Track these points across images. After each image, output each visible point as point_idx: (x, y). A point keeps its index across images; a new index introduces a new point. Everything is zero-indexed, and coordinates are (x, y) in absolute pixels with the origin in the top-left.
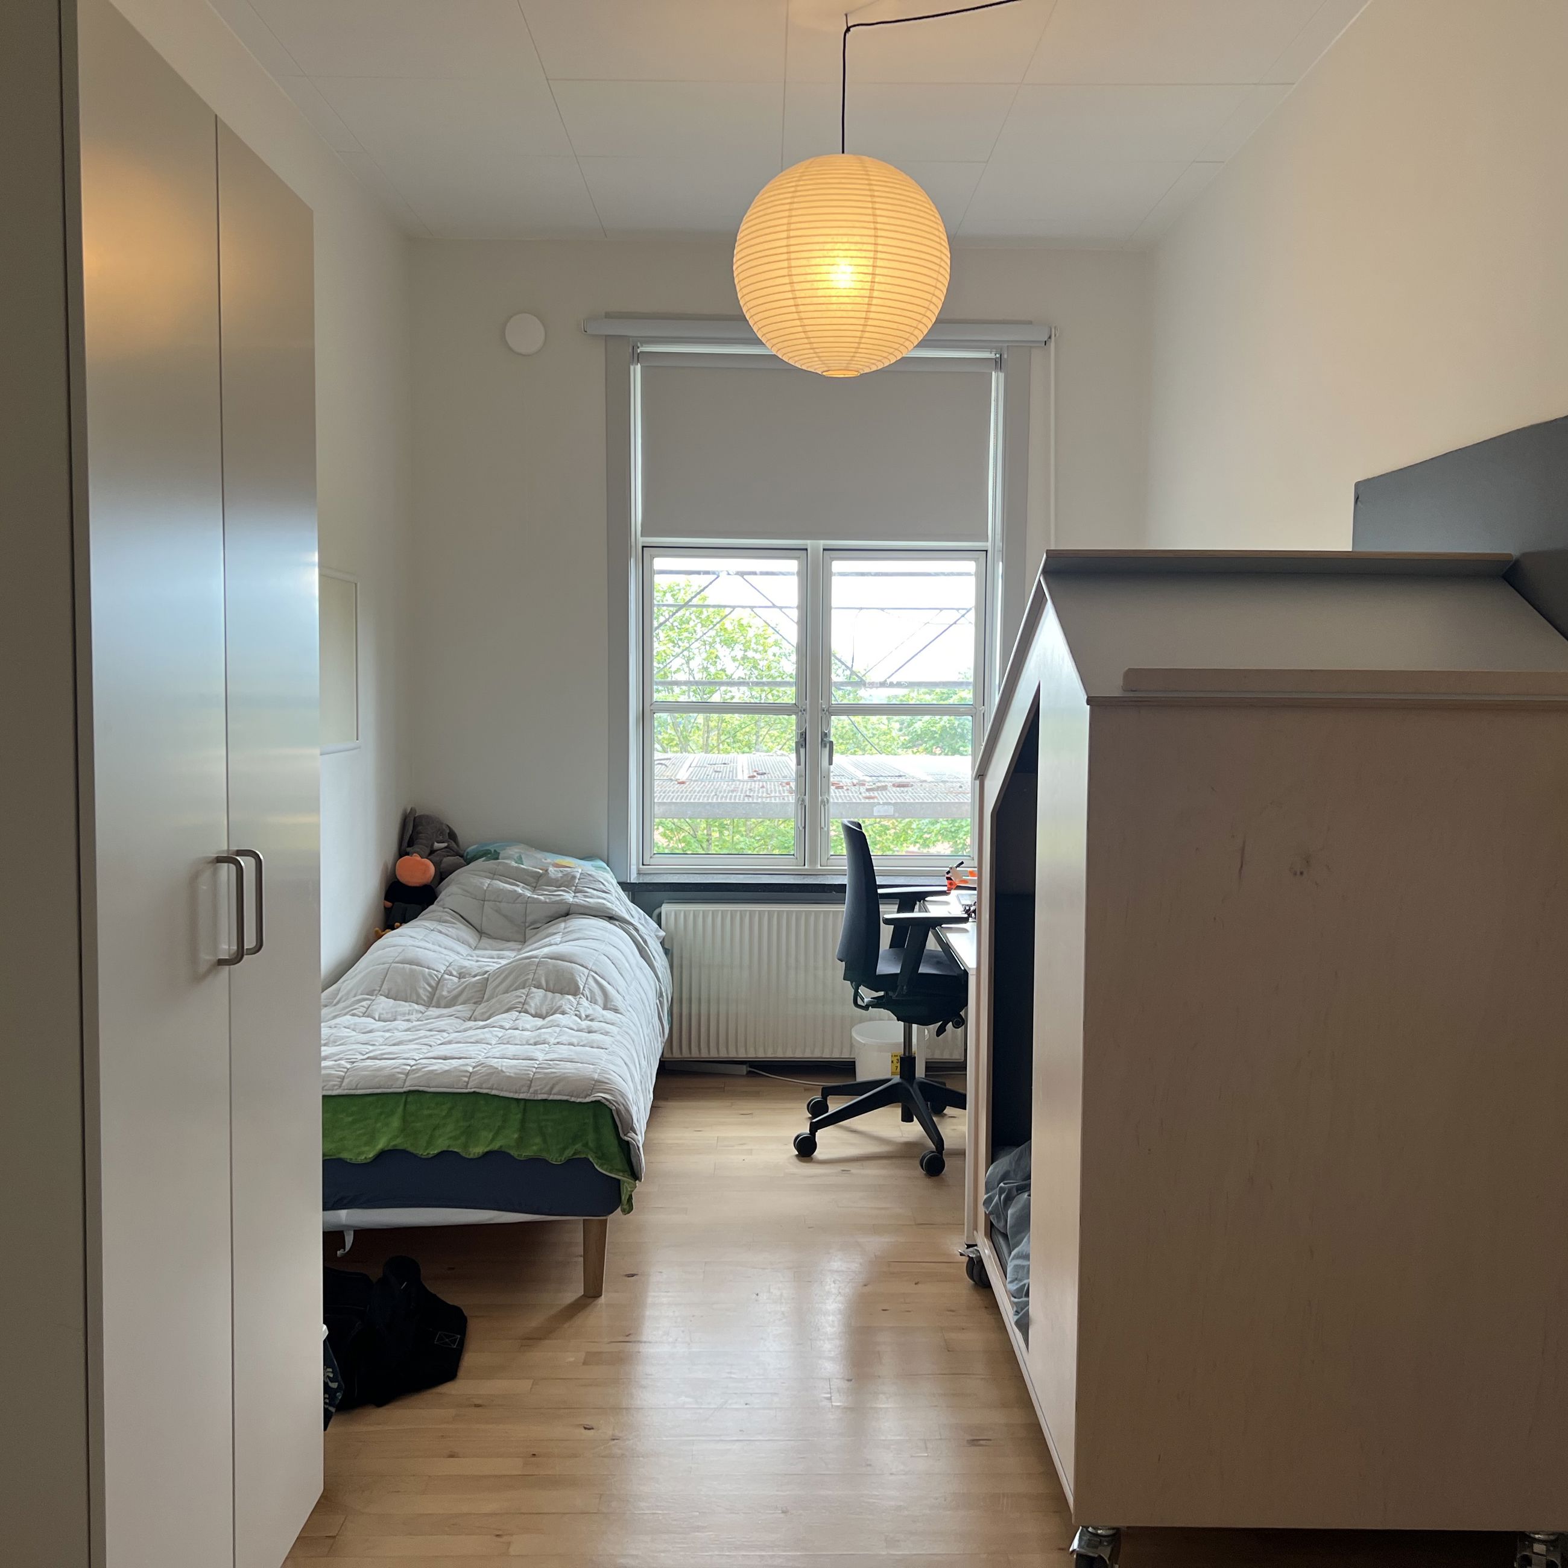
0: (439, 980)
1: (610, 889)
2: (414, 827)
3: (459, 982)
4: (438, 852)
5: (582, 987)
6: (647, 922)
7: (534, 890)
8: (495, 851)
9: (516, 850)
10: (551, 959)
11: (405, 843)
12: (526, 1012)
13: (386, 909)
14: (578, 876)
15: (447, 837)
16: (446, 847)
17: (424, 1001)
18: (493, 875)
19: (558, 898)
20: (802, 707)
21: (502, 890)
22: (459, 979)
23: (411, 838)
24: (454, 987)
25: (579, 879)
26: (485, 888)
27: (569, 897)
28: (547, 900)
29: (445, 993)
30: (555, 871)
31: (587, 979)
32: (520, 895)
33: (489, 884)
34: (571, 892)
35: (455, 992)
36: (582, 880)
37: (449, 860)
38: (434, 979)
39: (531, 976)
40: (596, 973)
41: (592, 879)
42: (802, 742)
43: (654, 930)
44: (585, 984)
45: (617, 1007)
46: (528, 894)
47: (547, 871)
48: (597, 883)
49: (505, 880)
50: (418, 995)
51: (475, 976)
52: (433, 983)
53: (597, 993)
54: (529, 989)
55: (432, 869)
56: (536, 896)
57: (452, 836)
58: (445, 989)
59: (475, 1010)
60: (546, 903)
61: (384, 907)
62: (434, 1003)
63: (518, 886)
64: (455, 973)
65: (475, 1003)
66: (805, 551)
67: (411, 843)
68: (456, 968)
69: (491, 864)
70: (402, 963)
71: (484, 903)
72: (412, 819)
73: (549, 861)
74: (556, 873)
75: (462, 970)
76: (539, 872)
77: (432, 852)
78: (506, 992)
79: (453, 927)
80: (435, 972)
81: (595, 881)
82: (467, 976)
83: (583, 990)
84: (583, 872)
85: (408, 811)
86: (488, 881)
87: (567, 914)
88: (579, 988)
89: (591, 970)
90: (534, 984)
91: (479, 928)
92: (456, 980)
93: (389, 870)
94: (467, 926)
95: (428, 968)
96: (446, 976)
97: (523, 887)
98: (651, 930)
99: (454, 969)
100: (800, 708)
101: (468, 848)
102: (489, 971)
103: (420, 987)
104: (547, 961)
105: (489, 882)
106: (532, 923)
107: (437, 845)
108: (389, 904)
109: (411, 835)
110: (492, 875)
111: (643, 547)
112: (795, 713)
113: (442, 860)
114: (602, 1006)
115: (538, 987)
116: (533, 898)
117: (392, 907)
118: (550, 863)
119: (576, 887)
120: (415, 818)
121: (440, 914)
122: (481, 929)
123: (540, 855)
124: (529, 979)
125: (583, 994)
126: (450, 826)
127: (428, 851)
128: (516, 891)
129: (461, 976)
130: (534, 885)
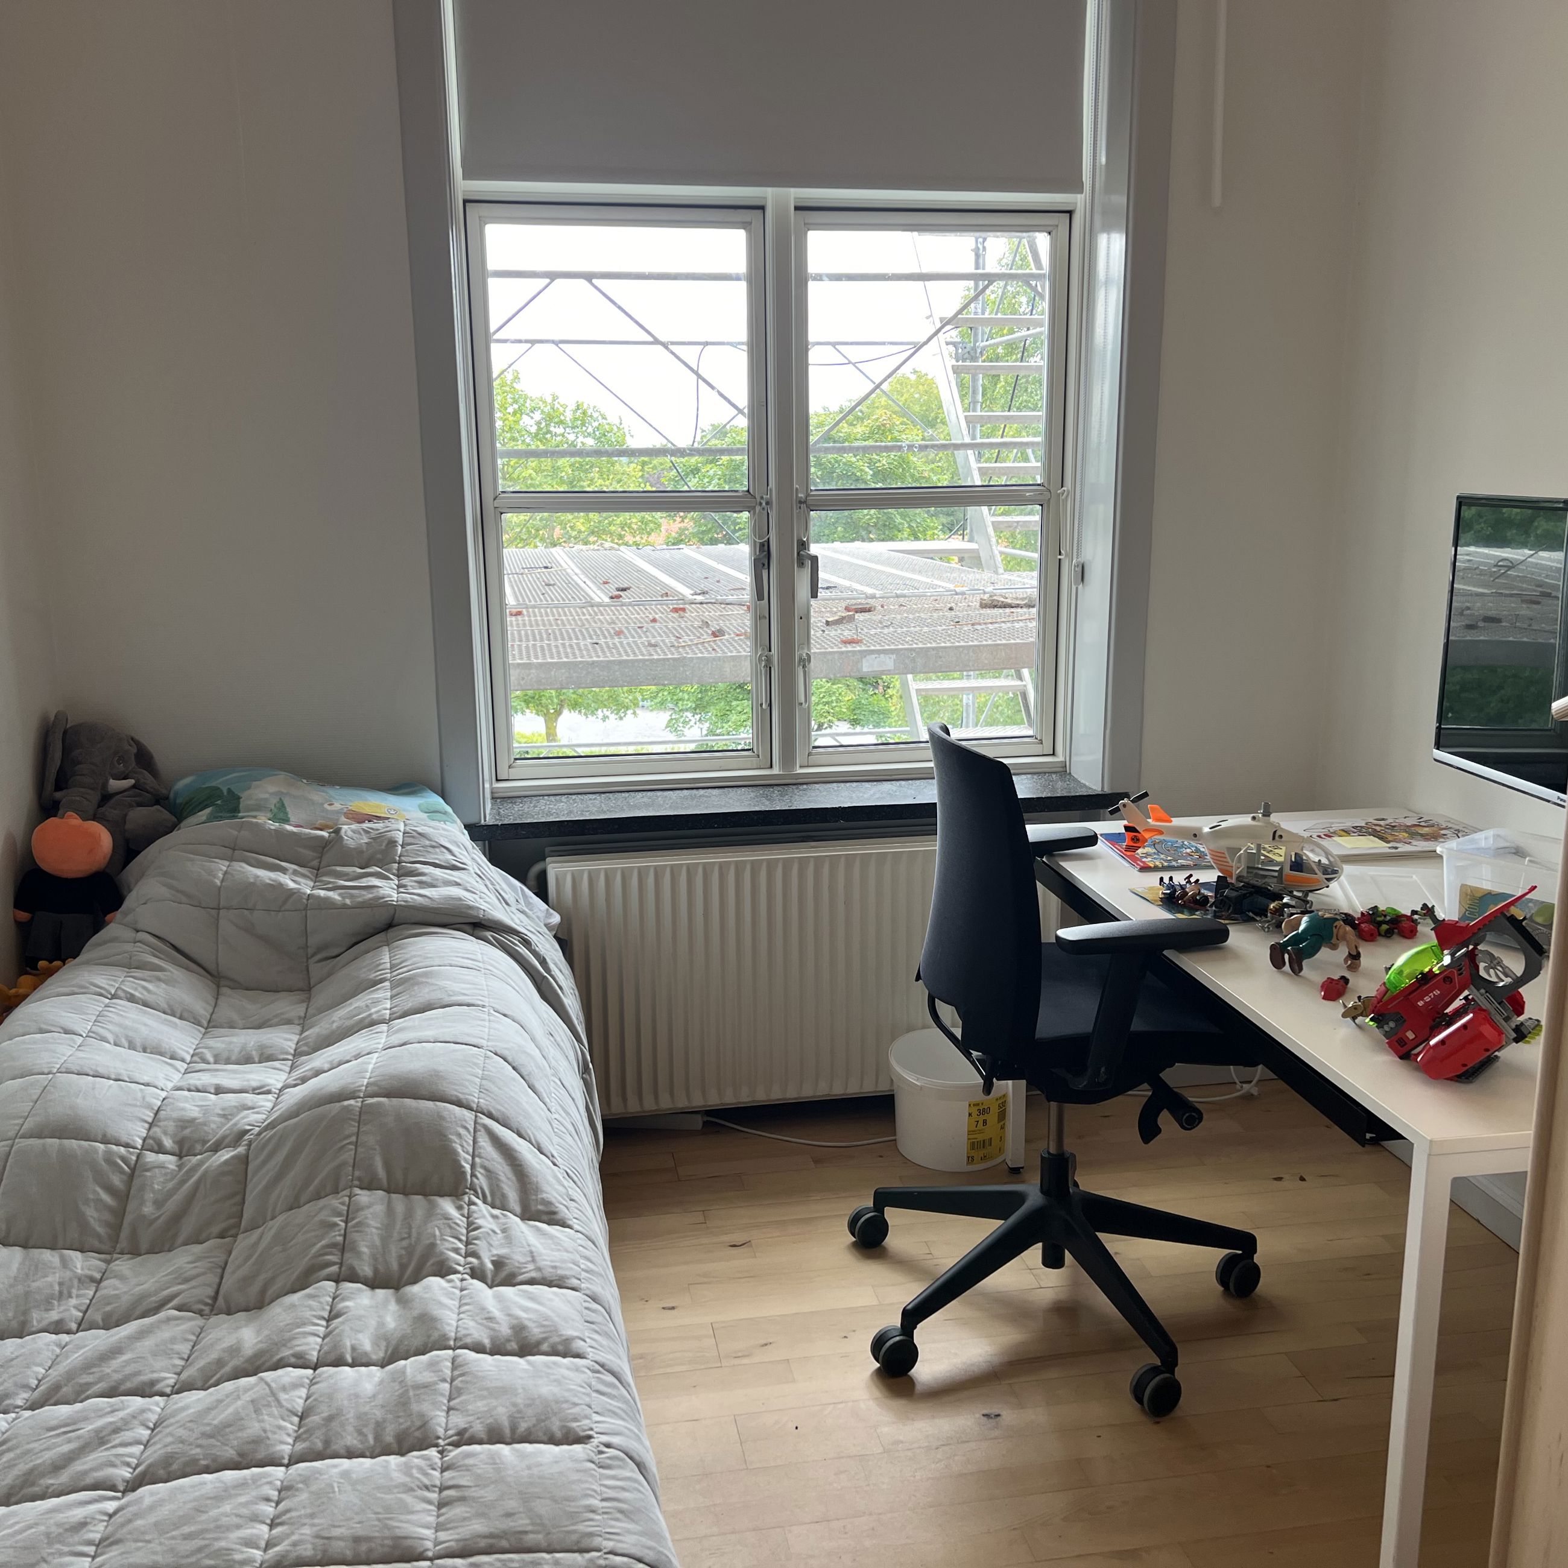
0: (133, 1170)
1: (464, 860)
2: (66, 751)
3: (180, 1167)
4: (118, 797)
5: (468, 1167)
6: (528, 904)
7: (317, 876)
8: (229, 790)
9: (272, 789)
10: (388, 1095)
11: (50, 786)
12: (353, 1278)
13: (19, 924)
14: (400, 839)
15: (134, 764)
16: (134, 787)
17: (99, 1236)
18: (234, 851)
19: (368, 896)
20: (762, 498)
21: (253, 884)
22: (180, 1156)
23: (61, 771)
24: (170, 1185)
25: (402, 846)
26: (218, 882)
27: (388, 890)
28: (348, 901)
29: (148, 1209)
30: (354, 831)
31: (475, 1141)
32: (291, 893)
33: (226, 873)
34: (392, 876)
35: (171, 1205)
36: (408, 848)
37: (140, 816)
38: (122, 1172)
39: (348, 1156)
40: (490, 1116)
41: (427, 843)
42: (762, 559)
43: (542, 915)
44: (473, 1157)
45: (550, 1203)
46: (306, 887)
47: (337, 831)
48: (437, 850)
49: (257, 860)
50: (84, 1225)
51: (216, 1148)
52: (117, 1181)
53: (503, 1178)
54: (350, 1197)
55: (106, 840)
56: (322, 893)
57: (144, 759)
58: (149, 1196)
59: (226, 1264)
60: (344, 906)
61: (16, 921)
62: (123, 1243)
63: (284, 870)
64: (168, 1143)
65: (222, 1236)
66: (760, 212)
67: (61, 783)
68: (171, 1126)
69: (225, 828)
70: (40, 1136)
71: (218, 914)
72: (59, 735)
73: (337, 806)
74: (355, 836)
75: (187, 1132)
76: (322, 837)
77: (106, 798)
78: (294, 1204)
79: (159, 979)
80: (122, 1149)
81: (433, 847)
82: (198, 1147)
83: (473, 1175)
84: (408, 829)
85: (52, 718)
86: (223, 866)
87: (390, 925)
88: (464, 1173)
89: (479, 1111)
90: (359, 1179)
91: (211, 967)
92: (169, 1161)
93: (19, 845)
94: (187, 969)
95: (105, 1141)
96: (150, 1157)
97: (295, 873)
98: (538, 917)
99: (165, 1133)
100: (758, 499)
101: (179, 780)
102: (247, 1131)
103: (87, 1202)
104: (379, 1104)
105: (225, 868)
106: (319, 950)
107: (115, 784)
108: (24, 916)
109: (61, 767)
110: (229, 852)
111: (465, 202)
112: (748, 507)
113: (126, 815)
114: (518, 1209)
115: (370, 1185)
116: (319, 897)
117: (32, 918)
118: (338, 812)
119: (399, 863)
120: (65, 732)
121: (129, 947)
122: (218, 973)
123: (318, 795)
124: (344, 1164)
125: (472, 1188)
126: (137, 738)
127: (95, 797)
128: (280, 886)
129: (183, 1150)
130: (315, 863)
